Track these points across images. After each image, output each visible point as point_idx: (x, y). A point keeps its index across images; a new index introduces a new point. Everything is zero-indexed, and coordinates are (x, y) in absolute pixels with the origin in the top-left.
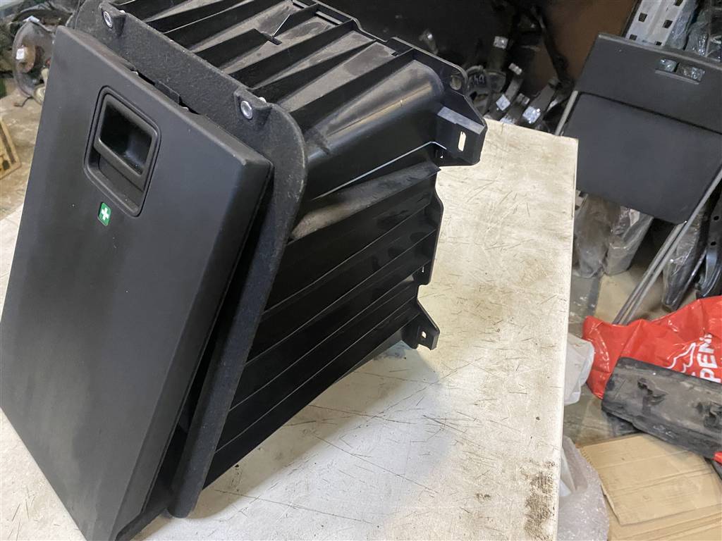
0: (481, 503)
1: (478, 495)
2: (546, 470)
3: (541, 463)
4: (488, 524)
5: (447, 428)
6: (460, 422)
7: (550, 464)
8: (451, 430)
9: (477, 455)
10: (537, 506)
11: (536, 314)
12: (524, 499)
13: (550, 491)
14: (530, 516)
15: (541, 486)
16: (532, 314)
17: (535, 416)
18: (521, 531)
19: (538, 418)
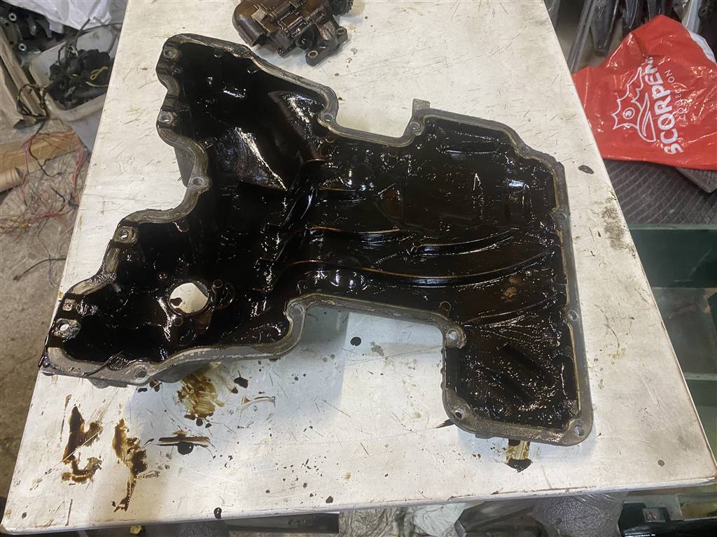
2: (609, 204)
3: (603, 201)
7: (610, 200)
10: (613, 229)
11: (551, 95)
12: (603, 229)
13: (617, 217)
14: (611, 238)
15: (610, 216)
16: (548, 97)
18: (610, 249)
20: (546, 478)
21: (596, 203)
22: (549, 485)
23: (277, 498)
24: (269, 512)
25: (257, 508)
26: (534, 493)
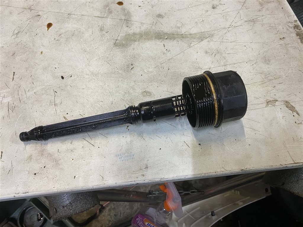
0: (283, 40)
1: (280, 39)
2: (296, 23)
3: (293, 22)
4: (290, 46)
5: (256, 22)
6: (259, 19)
7: (296, 21)
8: (258, 22)
9: (272, 27)
10: (300, 35)
12: (295, 35)
14: (300, 38)
15: (297, 29)
17: (281, 8)
18: (301, 44)
19: (282, 8)
20: (291, 157)
21: (290, 22)
22: (293, 161)
23: (137, 175)
24: (133, 183)
25: (125, 181)
26: (286, 166)
